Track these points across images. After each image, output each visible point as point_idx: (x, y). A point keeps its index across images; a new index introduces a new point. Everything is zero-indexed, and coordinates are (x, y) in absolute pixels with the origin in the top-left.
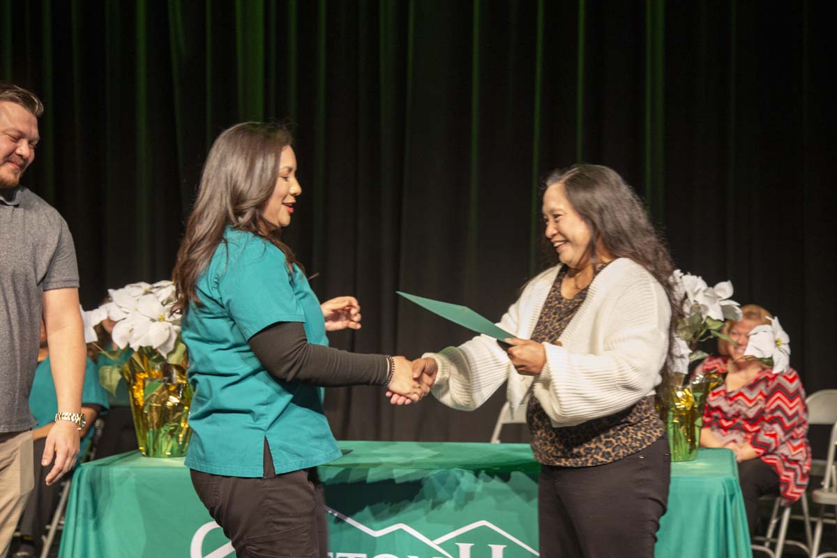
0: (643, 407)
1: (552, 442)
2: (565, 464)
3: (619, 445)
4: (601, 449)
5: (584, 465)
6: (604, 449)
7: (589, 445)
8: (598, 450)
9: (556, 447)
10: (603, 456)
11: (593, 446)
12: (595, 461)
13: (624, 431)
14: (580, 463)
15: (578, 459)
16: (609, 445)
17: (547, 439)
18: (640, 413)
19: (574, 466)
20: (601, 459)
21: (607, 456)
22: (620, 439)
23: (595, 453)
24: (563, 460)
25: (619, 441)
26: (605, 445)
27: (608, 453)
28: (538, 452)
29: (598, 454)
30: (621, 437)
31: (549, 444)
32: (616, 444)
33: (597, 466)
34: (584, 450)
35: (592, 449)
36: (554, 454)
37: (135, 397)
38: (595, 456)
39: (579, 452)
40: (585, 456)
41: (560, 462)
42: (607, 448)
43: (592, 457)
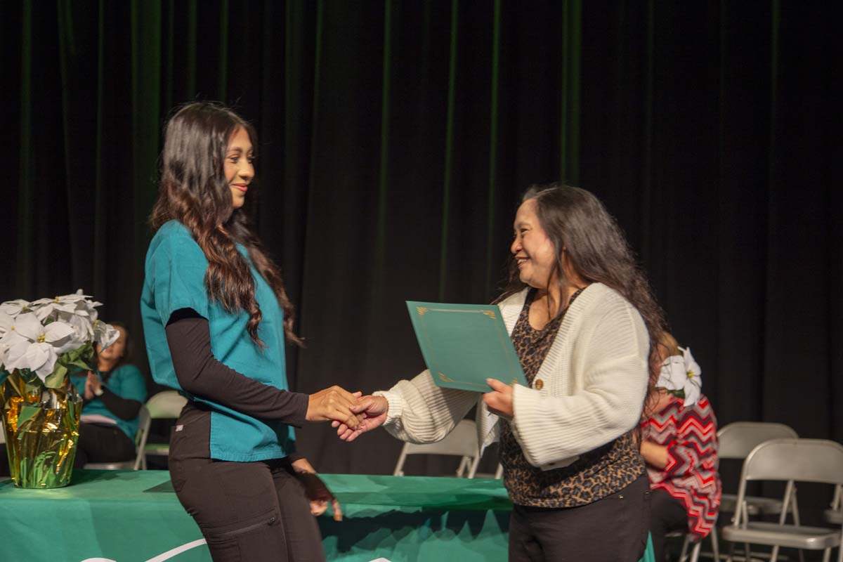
0: (624, 442)
1: (528, 482)
2: (542, 505)
3: (598, 485)
4: (579, 489)
5: (562, 506)
6: (583, 489)
7: (567, 484)
8: (576, 491)
9: (532, 487)
10: (580, 497)
11: (571, 486)
12: (573, 502)
13: (604, 470)
14: (558, 503)
15: (556, 500)
16: (588, 484)
17: (522, 479)
18: (621, 448)
19: (551, 507)
20: (579, 500)
21: (586, 496)
22: (599, 478)
23: (573, 494)
24: (539, 500)
25: (598, 480)
26: (583, 485)
27: (587, 493)
28: (512, 492)
29: (576, 495)
30: (599, 476)
31: (525, 484)
32: (595, 484)
33: (575, 508)
34: (562, 490)
35: (571, 489)
36: (530, 493)
37: (9, 423)
38: (574, 497)
39: (557, 492)
40: (563, 496)
41: (536, 502)
42: (585, 488)
43: (570, 498)
